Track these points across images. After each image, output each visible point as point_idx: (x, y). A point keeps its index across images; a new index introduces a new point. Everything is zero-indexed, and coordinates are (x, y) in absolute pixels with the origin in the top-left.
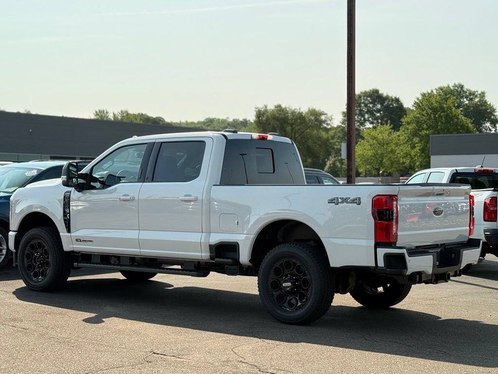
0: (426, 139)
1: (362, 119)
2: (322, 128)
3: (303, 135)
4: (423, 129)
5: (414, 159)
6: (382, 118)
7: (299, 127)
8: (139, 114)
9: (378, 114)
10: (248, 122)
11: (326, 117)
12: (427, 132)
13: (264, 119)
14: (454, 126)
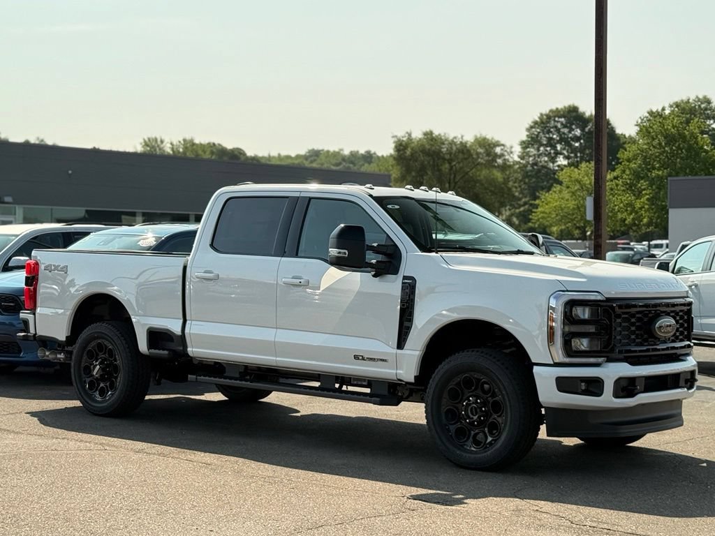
0: (659, 184)
1: (552, 151)
2: (495, 167)
3: (467, 176)
4: (654, 168)
5: (640, 213)
6: (581, 149)
7: (461, 165)
8: (209, 144)
9: (577, 144)
10: (374, 155)
11: (502, 149)
12: (660, 173)
13: (408, 152)
14: (701, 164)
